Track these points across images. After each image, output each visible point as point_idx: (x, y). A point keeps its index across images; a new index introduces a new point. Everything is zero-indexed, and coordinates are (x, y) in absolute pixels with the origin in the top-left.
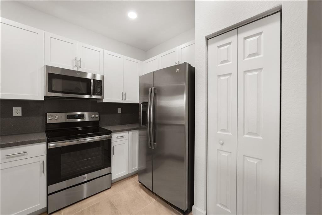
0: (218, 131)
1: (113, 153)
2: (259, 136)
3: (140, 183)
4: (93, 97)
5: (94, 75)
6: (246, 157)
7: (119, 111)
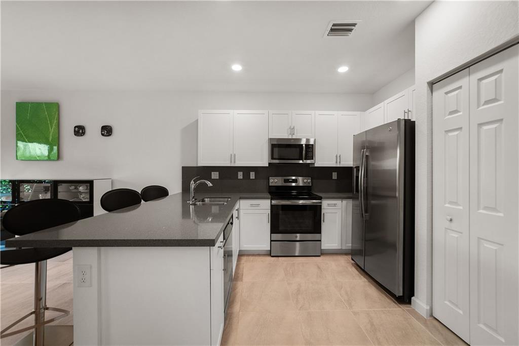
0: (445, 204)
1: (324, 220)
2: (500, 212)
3: (353, 262)
4: (305, 161)
5: (308, 140)
6: (483, 241)
7: (335, 176)
